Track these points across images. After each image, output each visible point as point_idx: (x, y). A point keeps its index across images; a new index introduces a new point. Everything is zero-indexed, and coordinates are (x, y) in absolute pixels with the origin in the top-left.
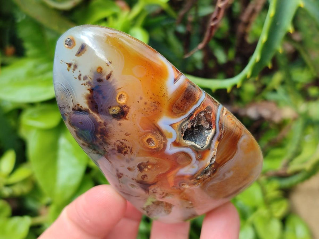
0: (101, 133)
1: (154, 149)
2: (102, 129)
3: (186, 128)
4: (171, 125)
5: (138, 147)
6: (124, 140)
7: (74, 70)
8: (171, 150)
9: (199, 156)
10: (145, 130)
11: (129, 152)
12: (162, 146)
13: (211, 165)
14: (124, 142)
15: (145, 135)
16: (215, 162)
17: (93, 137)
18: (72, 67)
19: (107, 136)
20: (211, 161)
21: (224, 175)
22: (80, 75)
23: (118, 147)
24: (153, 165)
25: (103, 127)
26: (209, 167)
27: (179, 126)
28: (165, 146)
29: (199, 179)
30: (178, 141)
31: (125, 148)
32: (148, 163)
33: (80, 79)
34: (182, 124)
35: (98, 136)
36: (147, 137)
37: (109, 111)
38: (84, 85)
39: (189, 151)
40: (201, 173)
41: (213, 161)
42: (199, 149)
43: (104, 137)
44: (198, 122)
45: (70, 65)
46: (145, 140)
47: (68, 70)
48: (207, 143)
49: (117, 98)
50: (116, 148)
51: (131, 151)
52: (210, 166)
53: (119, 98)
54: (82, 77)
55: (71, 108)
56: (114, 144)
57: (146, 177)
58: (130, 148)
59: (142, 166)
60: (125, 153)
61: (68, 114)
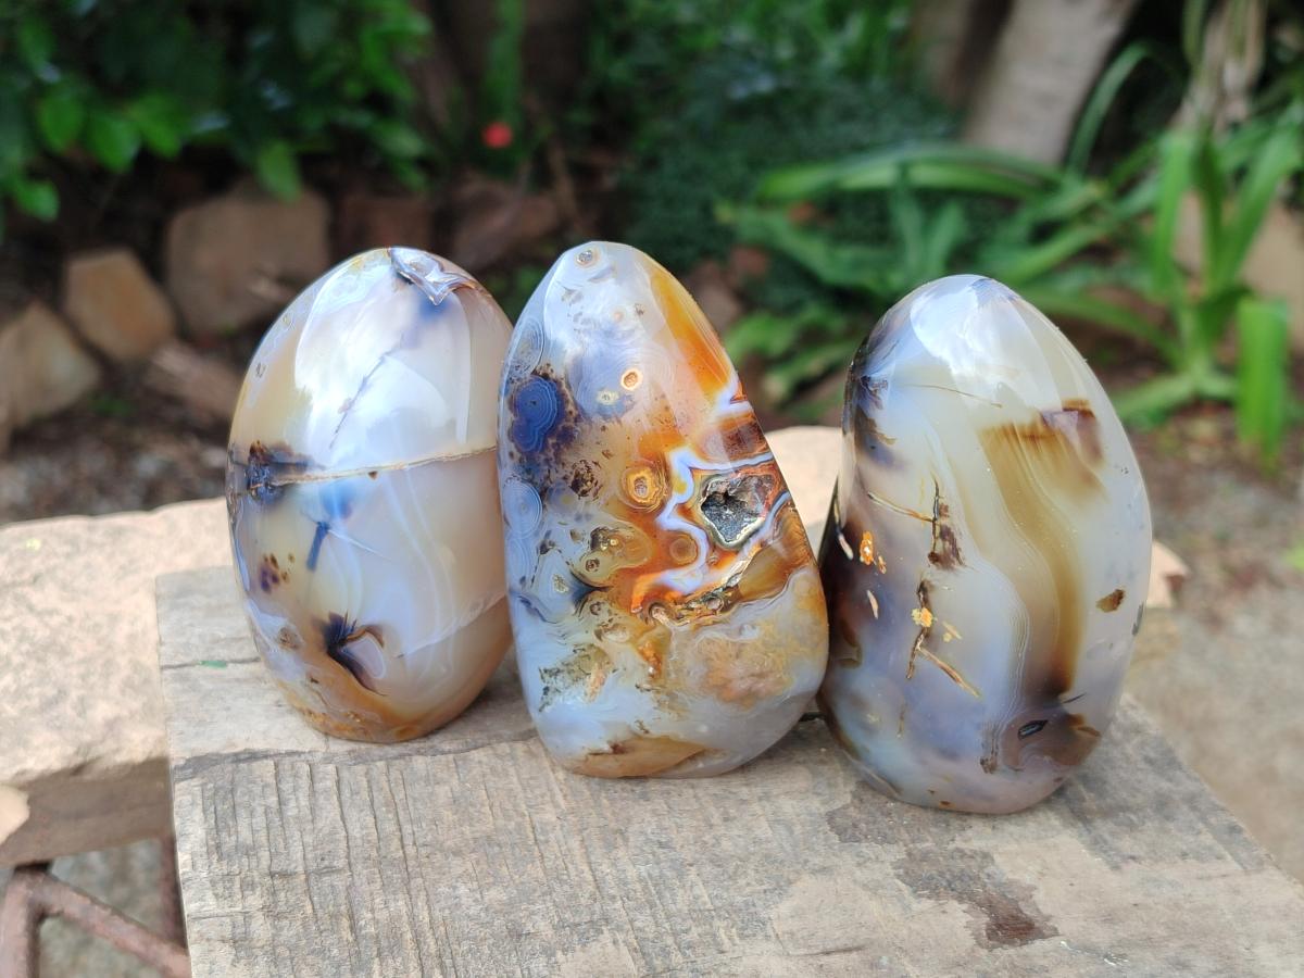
0: (559, 437)
1: (641, 505)
2: (566, 429)
3: (715, 489)
4: (691, 469)
5: (612, 491)
6: (596, 463)
7: (573, 302)
8: (670, 520)
9: (715, 556)
10: (642, 456)
11: (591, 493)
12: (658, 502)
13: (727, 588)
14: (593, 466)
15: (638, 466)
16: (737, 585)
17: (542, 439)
18: (573, 296)
19: (568, 446)
20: (730, 580)
21: (741, 630)
22: (580, 314)
23: (577, 475)
24: (622, 540)
25: (571, 424)
26: (721, 590)
27: (705, 478)
28: (663, 505)
29: (692, 609)
30: (689, 506)
31: (589, 483)
32: (614, 533)
33: (576, 320)
34: (710, 478)
35: (551, 441)
36: (639, 472)
37: (596, 395)
38: (579, 331)
39: (699, 535)
40: (704, 597)
41: (733, 584)
42: (720, 541)
43: (562, 446)
44: (739, 491)
45: (570, 292)
46: (633, 478)
47: (563, 299)
48: (740, 537)
49: (623, 377)
50: (572, 478)
51: (595, 494)
52: (724, 590)
53: (627, 378)
54: (580, 319)
55: (531, 370)
56: (574, 466)
57: (595, 568)
58: (599, 484)
59: (601, 536)
60: (584, 493)
61: (518, 380)
